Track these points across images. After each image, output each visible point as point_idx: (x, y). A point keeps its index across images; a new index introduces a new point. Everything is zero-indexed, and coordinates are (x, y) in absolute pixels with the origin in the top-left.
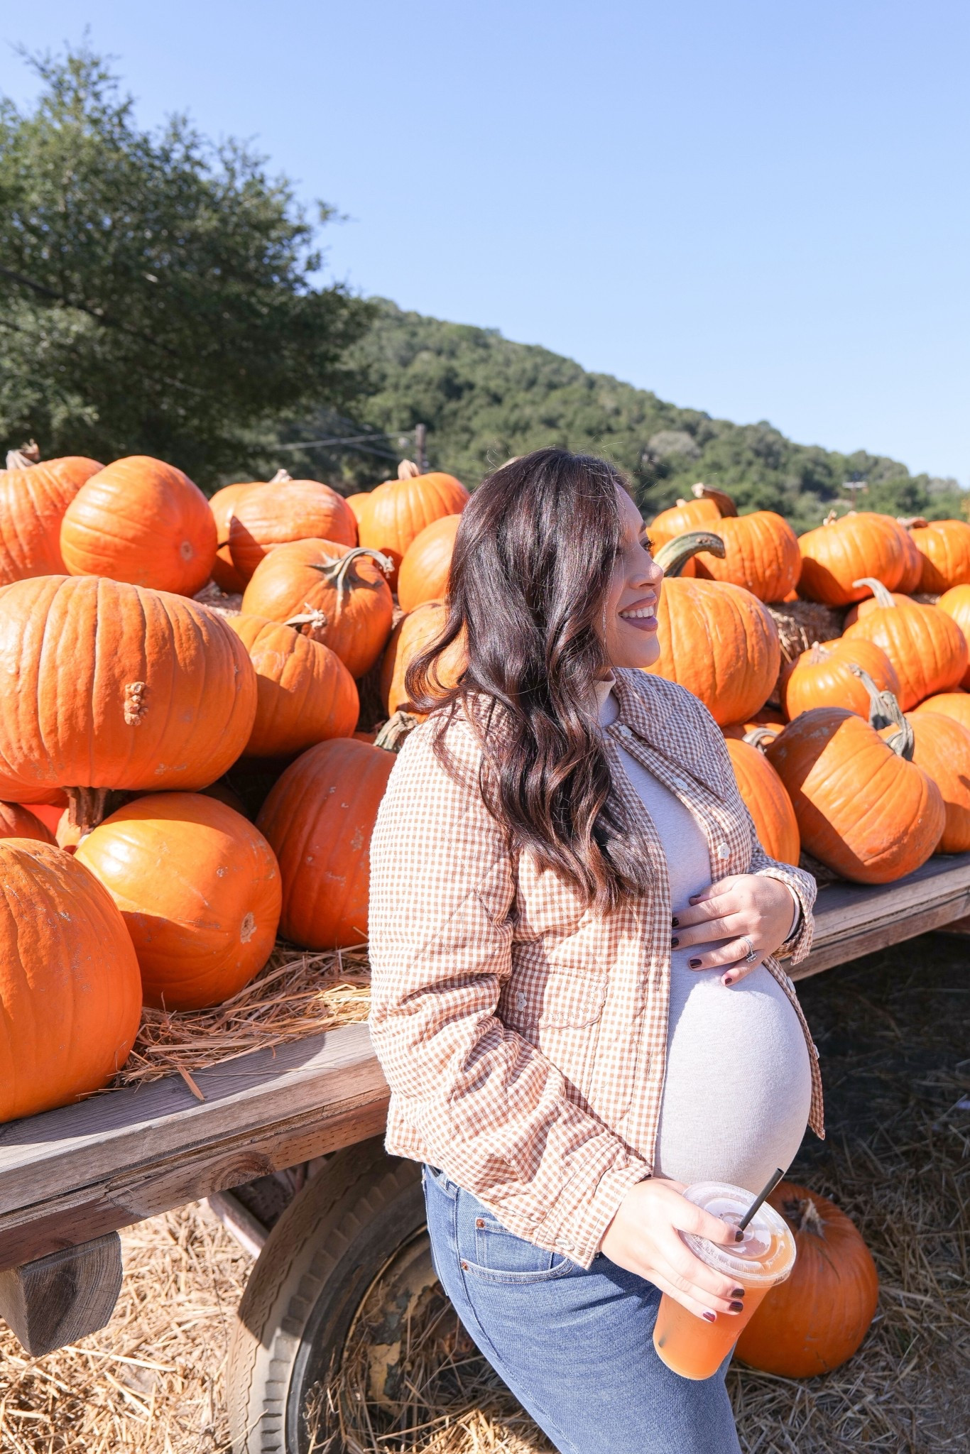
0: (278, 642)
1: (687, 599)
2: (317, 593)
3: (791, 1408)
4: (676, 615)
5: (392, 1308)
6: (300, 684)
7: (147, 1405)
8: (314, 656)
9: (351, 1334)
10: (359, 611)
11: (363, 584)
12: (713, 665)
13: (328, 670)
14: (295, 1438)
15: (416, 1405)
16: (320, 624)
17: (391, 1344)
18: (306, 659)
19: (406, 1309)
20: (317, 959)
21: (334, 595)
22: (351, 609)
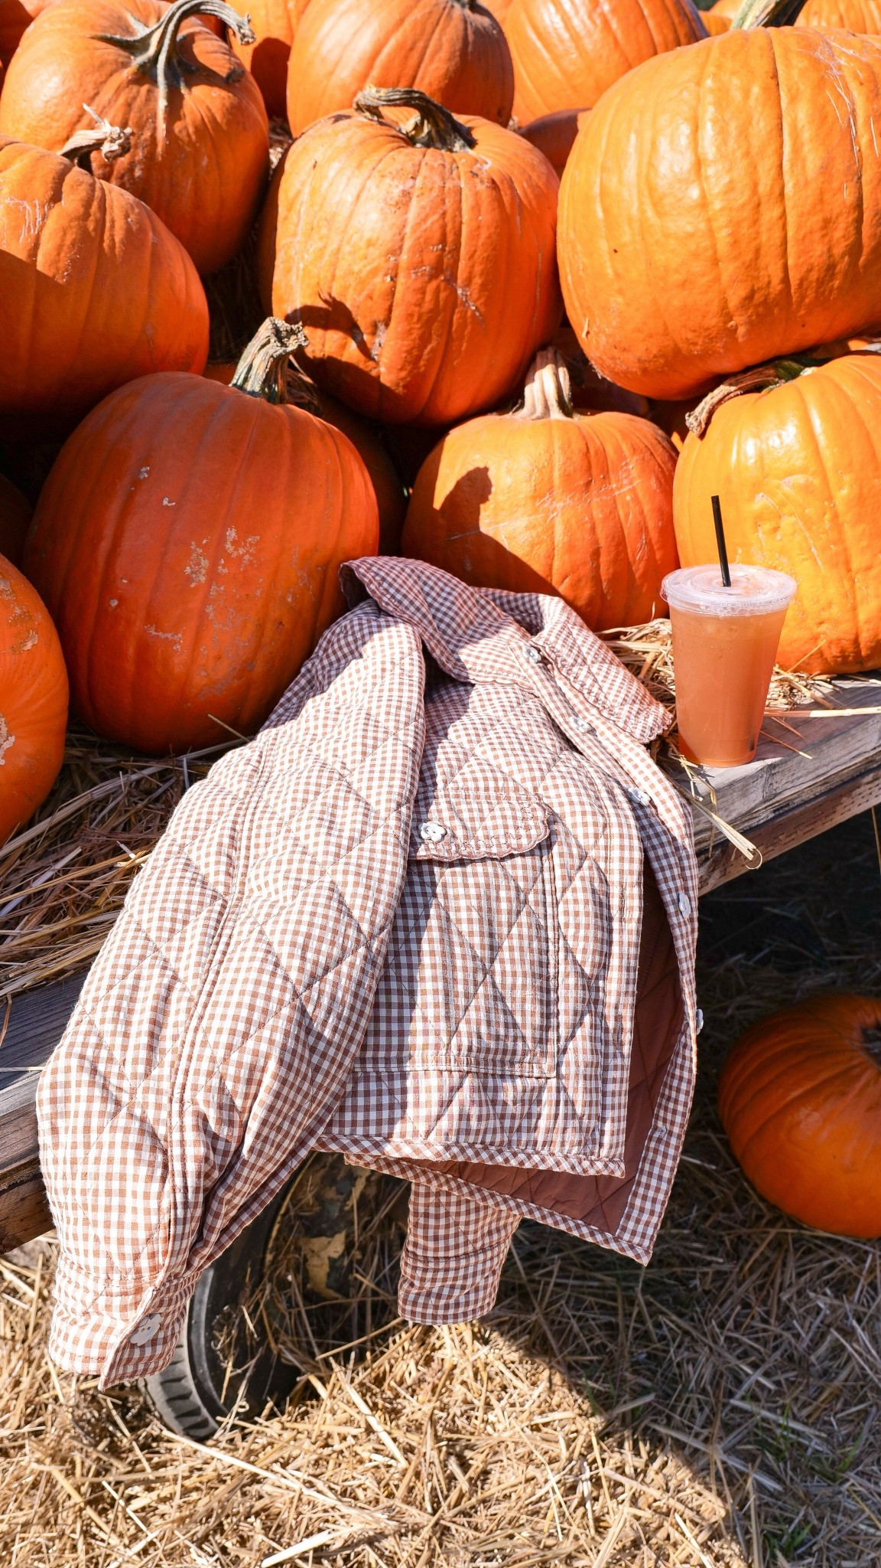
0: (27, 180)
1: (816, 63)
2: (118, 92)
3: (857, 1280)
4: (793, 100)
5: (331, 1194)
6: (77, 266)
7: (32, 1286)
8: (103, 208)
9: (274, 1233)
10: (201, 129)
11: (208, 77)
12: (859, 205)
13: (133, 237)
14: (204, 1368)
15: (369, 1300)
16: (115, 147)
17: (332, 1236)
18: (86, 216)
19: (350, 1194)
20: (146, 772)
21: (150, 97)
22: (186, 125)
